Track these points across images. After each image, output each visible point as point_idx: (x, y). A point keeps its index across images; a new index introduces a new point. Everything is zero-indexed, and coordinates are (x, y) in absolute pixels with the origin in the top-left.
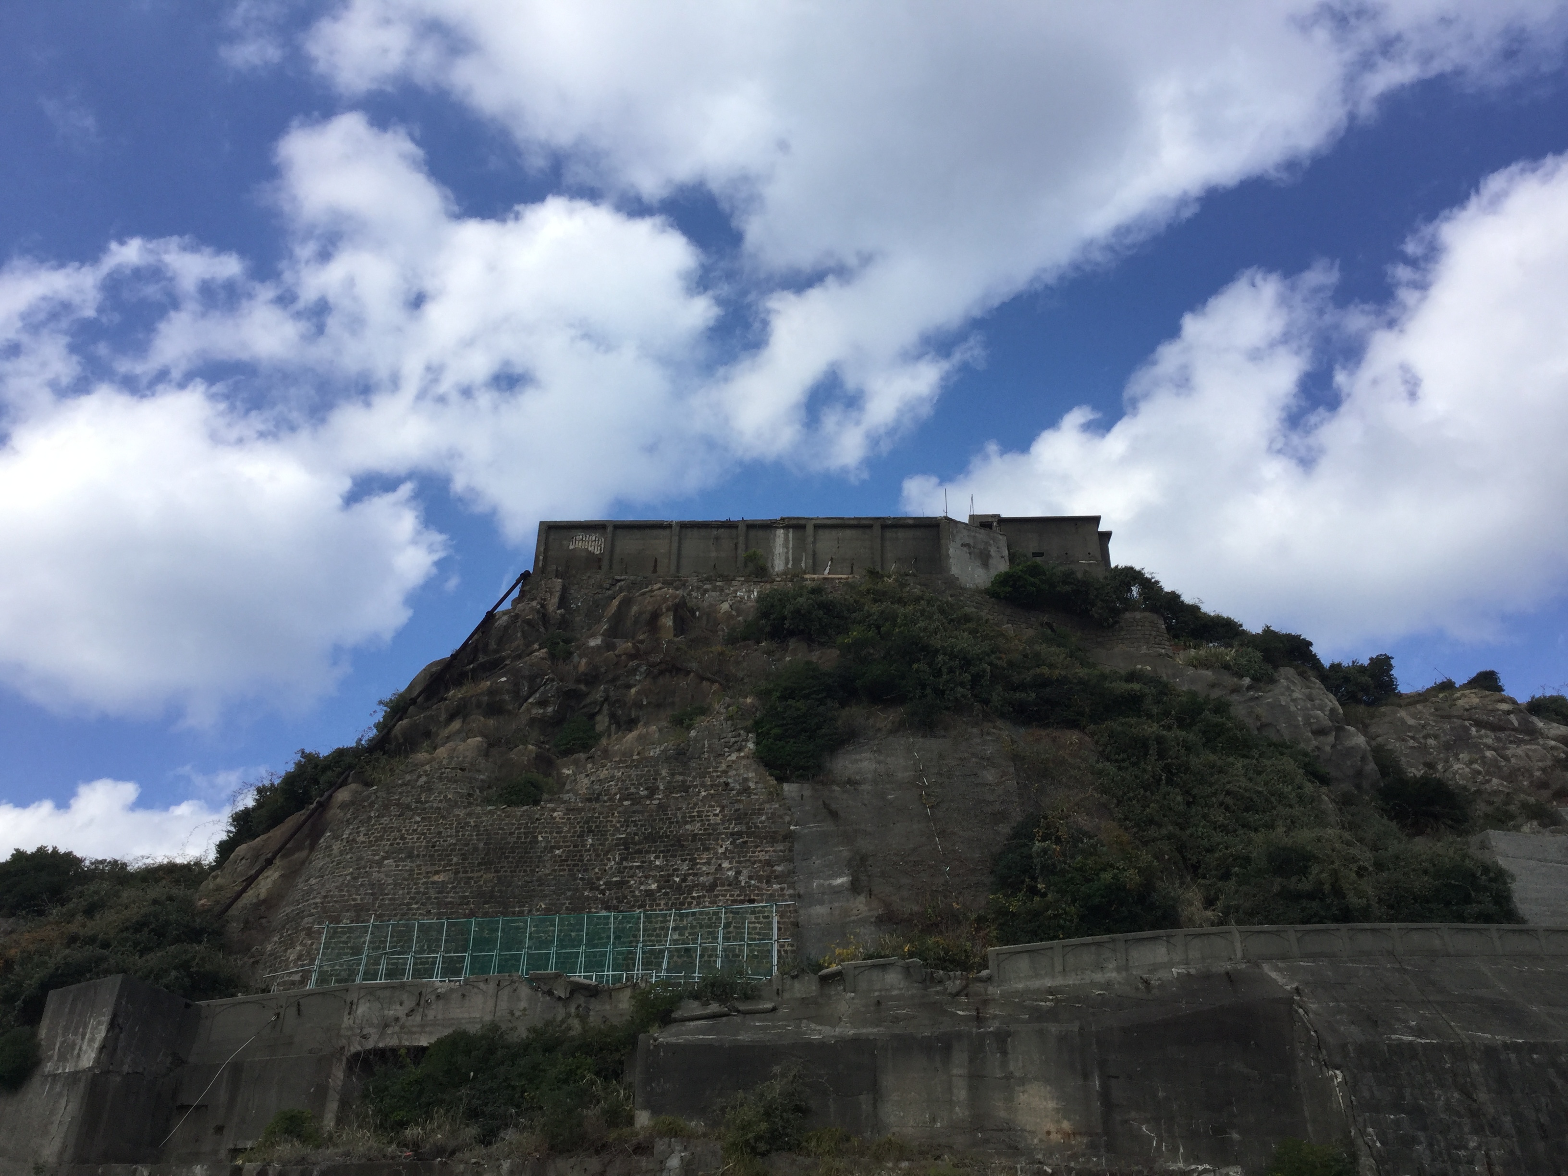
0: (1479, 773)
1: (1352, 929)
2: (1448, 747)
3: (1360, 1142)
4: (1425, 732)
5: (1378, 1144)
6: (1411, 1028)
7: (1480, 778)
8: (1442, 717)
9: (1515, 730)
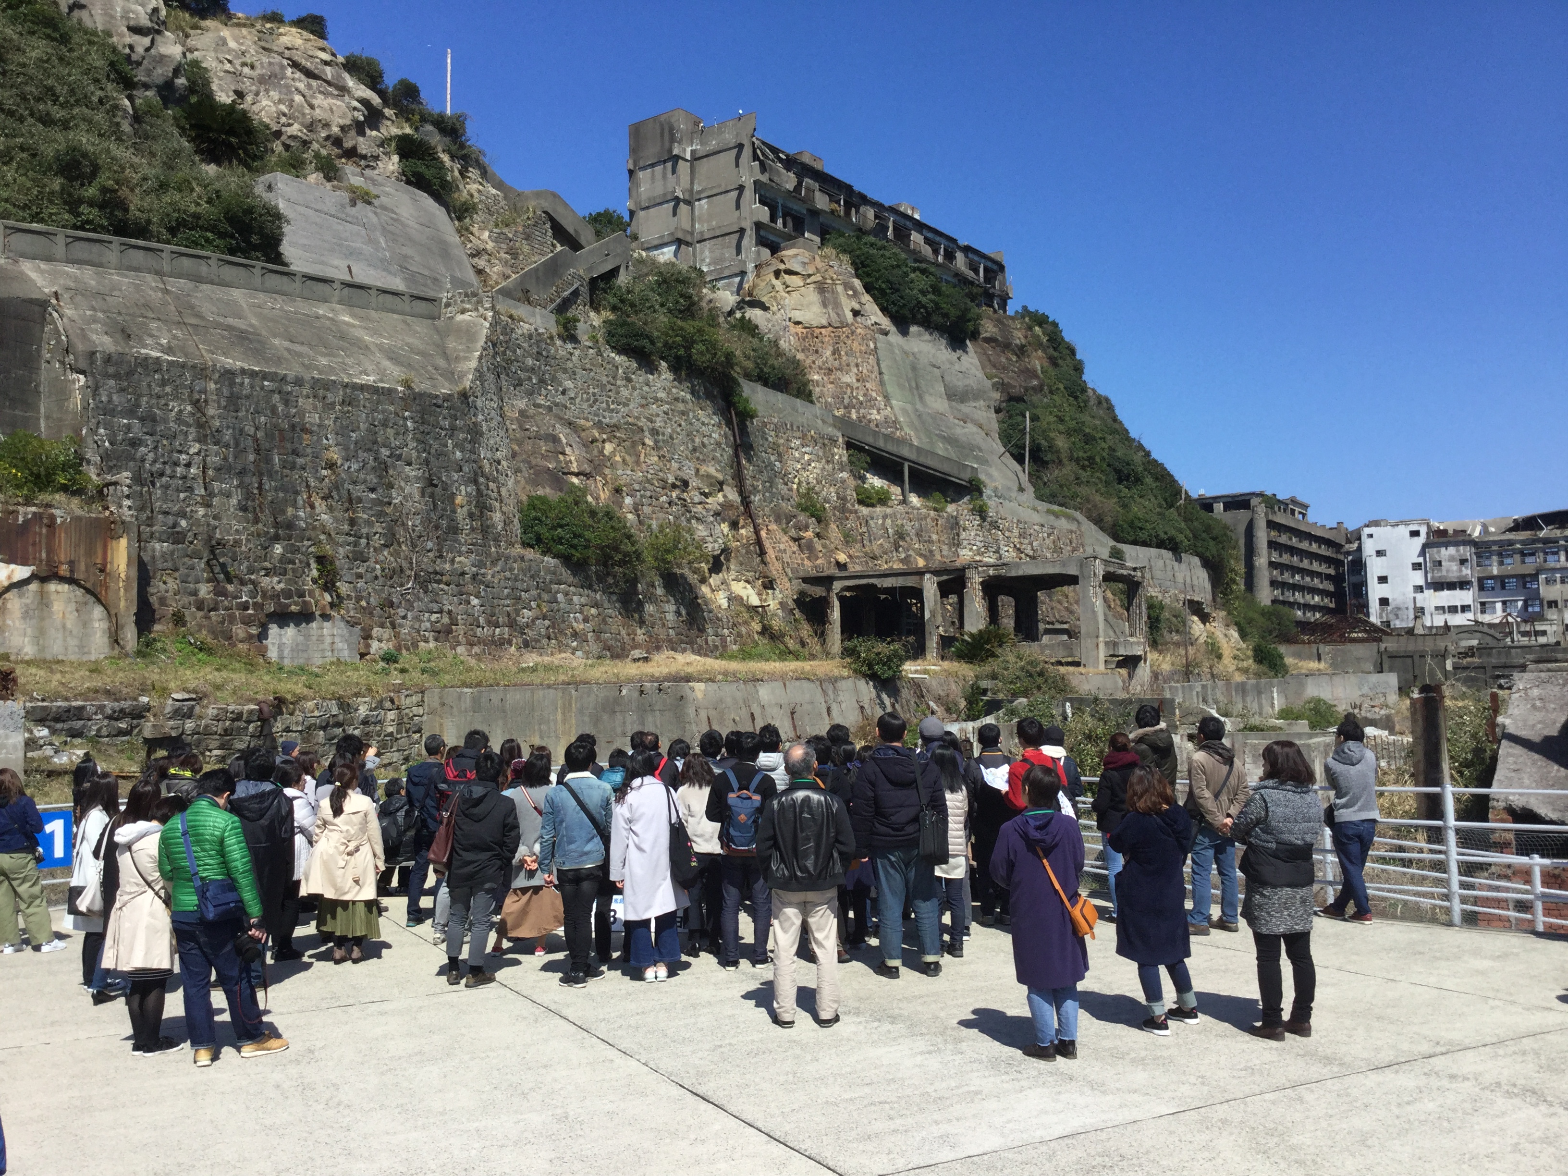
0: (285, 115)
1: (124, 244)
2: (262, 80)
3: (90, 441)
4: (244, 59)
5: (107, 444)
6: (162, 345)
7: (283, 120)
8: (264, 49)
9: (328, 83)
